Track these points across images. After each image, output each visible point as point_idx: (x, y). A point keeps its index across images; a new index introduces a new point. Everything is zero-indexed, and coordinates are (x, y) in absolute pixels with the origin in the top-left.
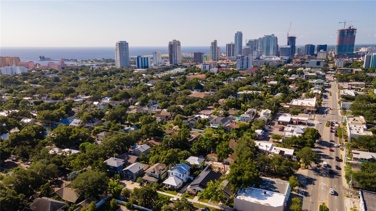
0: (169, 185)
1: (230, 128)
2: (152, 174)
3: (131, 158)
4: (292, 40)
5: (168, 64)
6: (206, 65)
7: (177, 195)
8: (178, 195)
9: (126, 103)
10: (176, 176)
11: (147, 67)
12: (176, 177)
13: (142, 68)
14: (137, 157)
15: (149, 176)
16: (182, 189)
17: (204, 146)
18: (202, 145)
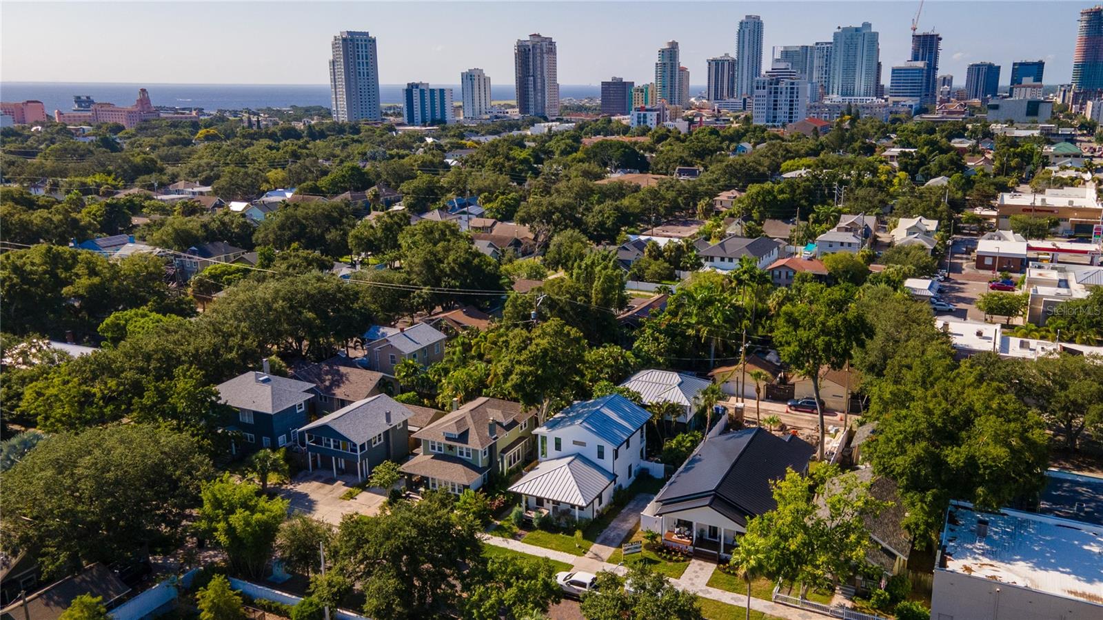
0: (540, 501)
1: (791, 274)
2: (451, 448)
3: (352, 378)
4: (927, 45)
5: (515, 113)
6: (648, 114)
7: (589, 554)
8: (597, 557)
9: (356, 204)
10: (579, 456)
11: (442, 121)
12: (577, 462)
13: (424, 123)
14: (379, 375)
15: (437, 457)
16: (613, 524)
17: (698, 331)
18: (689, 326)
